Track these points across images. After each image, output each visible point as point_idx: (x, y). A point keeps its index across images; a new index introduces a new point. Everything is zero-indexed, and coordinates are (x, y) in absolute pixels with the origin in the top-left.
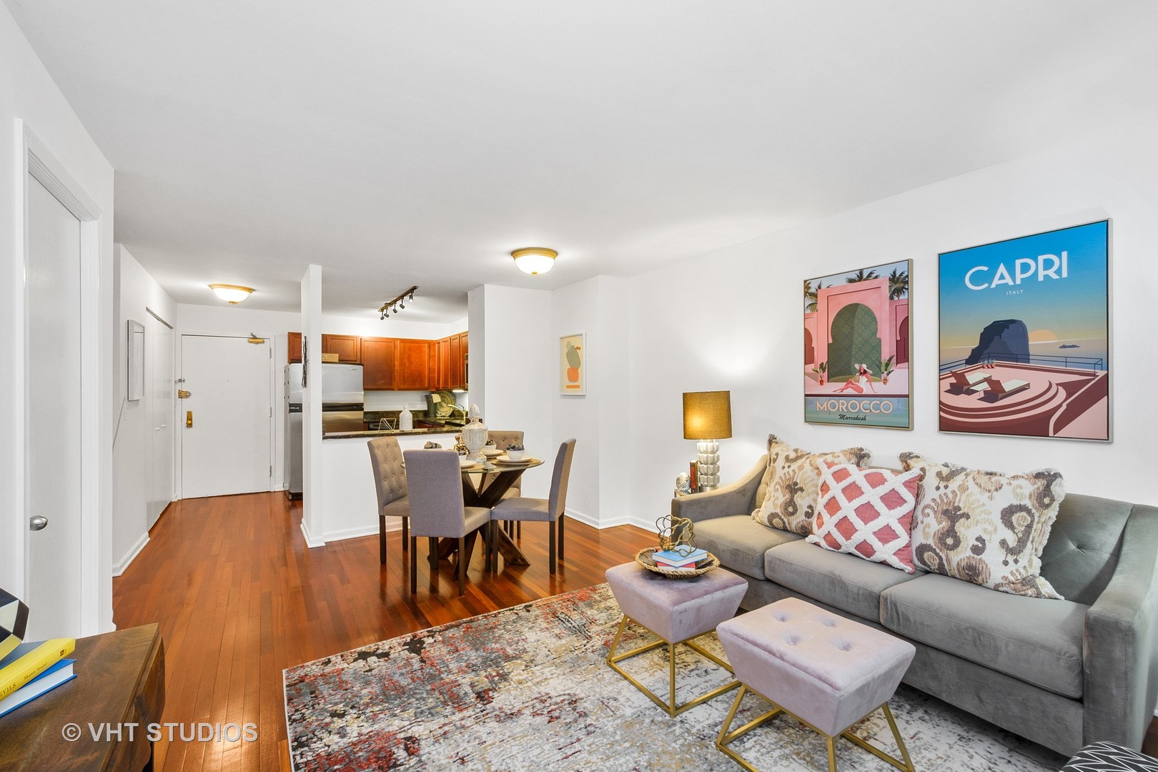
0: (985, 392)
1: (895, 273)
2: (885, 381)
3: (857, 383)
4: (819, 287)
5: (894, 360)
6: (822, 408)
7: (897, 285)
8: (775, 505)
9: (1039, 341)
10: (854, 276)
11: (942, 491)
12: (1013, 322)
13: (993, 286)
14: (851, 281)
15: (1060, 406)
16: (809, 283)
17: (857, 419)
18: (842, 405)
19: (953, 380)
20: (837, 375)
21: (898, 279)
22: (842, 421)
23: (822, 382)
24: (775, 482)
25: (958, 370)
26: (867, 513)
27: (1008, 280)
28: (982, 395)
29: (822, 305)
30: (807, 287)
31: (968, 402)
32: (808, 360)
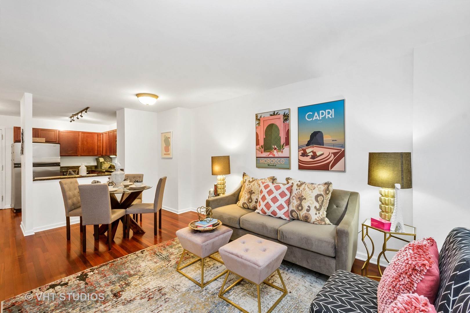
0: (312, 156)
1: (285, 113)
2: (282, 152)
3: (273, 153)
4: (261, 117)
5: (285, 144)
6: (262, 162)
7: (286, 118)
8: (245, 199)
9: (327, 138)
10: (272, 113)
11: (298, 190)
12: (319, 132)
13: (314, 119)
14: (271, 115)
15: (332, 160)
16: (257, 115)
17: (273, 166)
18: (269, 161)
19: (302, 152)
20: (267, 150)
21: (286, 115)
22: (269, 167)
23: (262, 152)
24: (245, 191)
25: (304, 148)
26: (275, 200)
27: (318, 118)
28: (311, 157)
29: (262, 124)
30: (257, 117)
31: (307, 159)
32: (257, 144)
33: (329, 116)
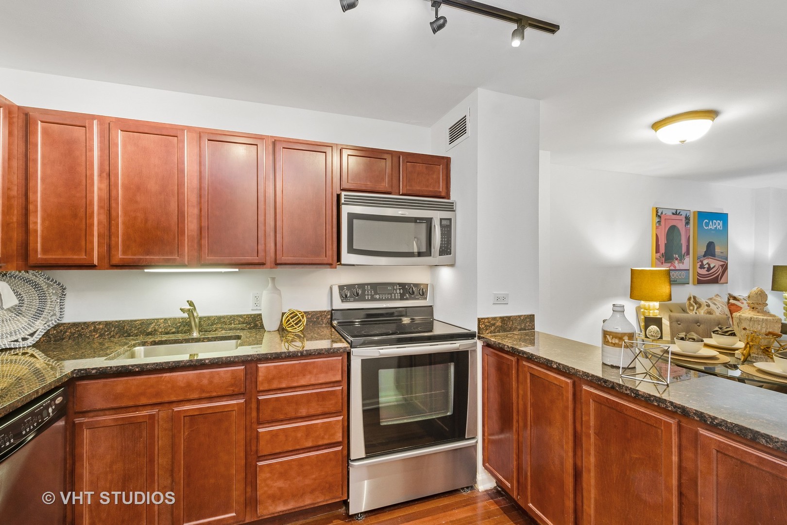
1: (686, 215)
2: (683, 263)
3: (674, 264)
4: (662, 213)
5: (686, 254)
7: (687, 221)
9: (718, 250)
10: (674, 212)
12: (712, 242)
13: (709, 228)
14: (673, 214)
15: (720, 273)
16: (658, 210)
17: (674, 281)
19: (700, 263)
20: (668, 260)
21: (687, 218)
23: (662, 264)
25: (701, 259)
27: (712, 227)
28: (706, 269)
29: (663, 223)
30: (657, 212)
31: (703, 272)
32: (657, 251)
33: (719, 227)
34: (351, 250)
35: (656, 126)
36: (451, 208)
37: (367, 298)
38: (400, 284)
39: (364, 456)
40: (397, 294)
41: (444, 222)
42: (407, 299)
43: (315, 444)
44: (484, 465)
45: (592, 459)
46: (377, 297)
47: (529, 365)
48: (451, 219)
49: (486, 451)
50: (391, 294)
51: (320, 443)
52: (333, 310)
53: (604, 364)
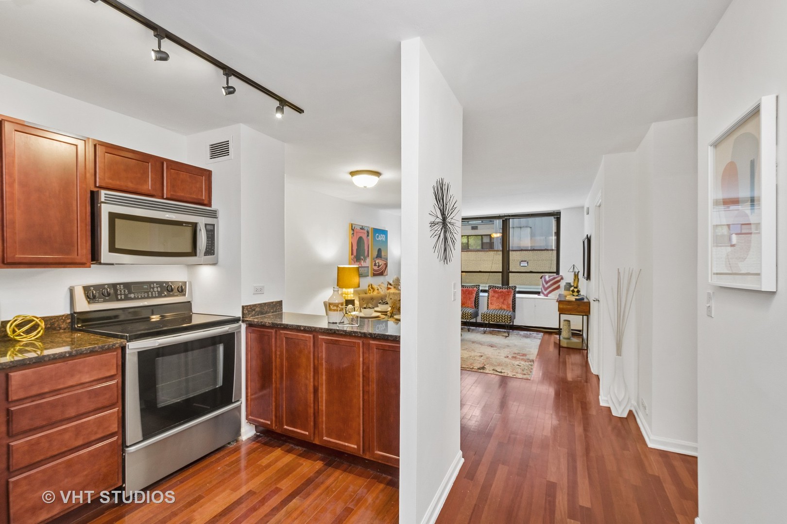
0: (378, 266)
2: (366, 263)
3: (361, 263)
4: (355, 228)
5: (367, 256)
7: (368, 234)
9: (383, 254)
14: (361, 229)
15: (384, 269)
19: (374, 263)
20: (358, 260)
23: (355, 263)
25: (375, 260)
27: (380, 238)
29: (355, 235)
30: (352, 227)
31: (376, 268)
32: (352, 254)
33: (383, 239)
34: (113, 249)
35: (353, 173)
36: (214, 214)
37: (119, 298)
38: (157, 283)
39: (141, 439)
40: (154, 293)
41: (208, 227)
42: (165, 296)
43: (86, 441)
44: (247, 418)
45: (324, 377)
46: (132, 296)
47: (285, 332)
48: (214, 225)
49: (249, 407)
50: (148, 292)
51: (93, 438)
52: (75, 313)
53: (329, 323)
